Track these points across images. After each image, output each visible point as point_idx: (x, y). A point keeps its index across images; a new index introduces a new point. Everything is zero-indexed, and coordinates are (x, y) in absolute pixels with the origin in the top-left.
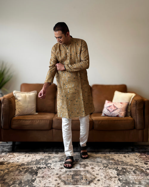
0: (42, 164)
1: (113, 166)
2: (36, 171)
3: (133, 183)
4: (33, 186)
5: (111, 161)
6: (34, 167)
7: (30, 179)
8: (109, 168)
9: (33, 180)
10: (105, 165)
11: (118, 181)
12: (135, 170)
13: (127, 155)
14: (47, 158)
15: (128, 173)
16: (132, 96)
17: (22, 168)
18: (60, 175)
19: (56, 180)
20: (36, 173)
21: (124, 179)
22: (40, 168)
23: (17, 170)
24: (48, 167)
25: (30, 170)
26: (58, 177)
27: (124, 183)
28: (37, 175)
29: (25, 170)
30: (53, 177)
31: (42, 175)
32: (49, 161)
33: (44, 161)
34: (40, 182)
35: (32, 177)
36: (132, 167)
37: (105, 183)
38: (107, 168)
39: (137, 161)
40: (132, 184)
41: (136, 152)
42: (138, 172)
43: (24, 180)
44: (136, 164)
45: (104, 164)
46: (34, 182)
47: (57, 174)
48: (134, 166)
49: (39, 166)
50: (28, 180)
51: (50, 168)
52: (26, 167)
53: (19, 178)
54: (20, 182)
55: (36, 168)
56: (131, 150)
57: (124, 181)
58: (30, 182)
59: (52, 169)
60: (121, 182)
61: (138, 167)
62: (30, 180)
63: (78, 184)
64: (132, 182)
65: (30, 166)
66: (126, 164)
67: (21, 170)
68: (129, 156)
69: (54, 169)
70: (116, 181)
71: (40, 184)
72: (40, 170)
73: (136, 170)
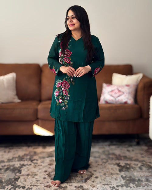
0: (27, 160)
1: (114, 162)
2: (19, 168)
3: (139, 180)
4: (17, 185)
5: (111, 156)
6: (17, 164)
8: (109, 164)
9: (17, 178)
10: (105, 161)
11: (120, 178)
12: (141, 165)
13: (130, 149)
14: (32, 154)
15: (132, 170)
17: (2, 166)
18: (50, 173)
19: (45, 178)
20: (20, 171)
21: (128, 176)
22: (23, 165)
24: (34, 163)
25: (12, 168)
26: (47, 175)
27: (128, 180)
28: (20, 173)
29: (6, 167)
30: (40, 175)
31: (27, 173)
32: (35, 157)
33: (28, 157)
34: (25, 181)
35: (15, 175)
36: (137, 163)
37: (104, 180)
38: (107, 164)
39: (143, 156)
40: (137, 181)
41: (142, 145)
42: (144, 168)
43: (5, 179)
44: (142, 159)
45: (102, 159)
46: (17, 181)
47: (46, 171)
48: (140, 161)
49: (22, 163)
50: (10, 179)
51: (37, 165)
52: (7, 164)
55: (19, 165)
56: (135, 143)
57: (127, 178)
58: (13, 182)
59: (39, 165)
60: (124, 179)
61: (144, 163)
62: (13, 179)
63: (72, 182)
64: (137, 179)
65: (11, 163)
66: (130, 159)
68: (133, 151)
69: (41, 165)
70: (118, 178)
71: (25, 183)
72: (24, 167)
73: (143, 166)
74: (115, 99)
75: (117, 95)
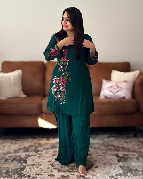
0: (32, 151)
1: (113, 153)
2: (24, 159)
3: (136, 170)
4: (23, 174)
5: (110, 147)
6: (23, 155)
7: (19, 167)
8: (108, 155)
9: (22, 168)
10: (104, 152)
11: (118, 168)
12: (138, 156)
13: (128, 140)
14: (37, 145)
15: (130, 160)
16: (136, 73)
17: (9, 157)
18: (53, 163)
19: (48, 168)
20: (25, 161)
21: (126, 166)
22: (29, 156)
23: (3, 158)
24: (39, 154)
25: (18, 158)
26: (51, 165)
27: (126, 170)
28: (26, 163)
29: (13, 158)
30: (44, 165)
31: (32, 163)
32: (39, 149)
33: (33, 148)
34: (31, 171)
35: (21, 165)
36: (134, 154)
37: (104, 170)
38: (106, 154)
39: (140, 147)
40: (134, 171)
41: (139, 137)
42: (141, 159)
43: (11, 169)
44: (139, 150)
45: (102, 150)
46: (23, 171)
47: (50, 162)
48: (137, 152)
49: (27, 153)
50: (17, 169)
51: (41, 156)
52: (13, 155)
53: (6, 167)
54: (7, 171)
55: (24, 156)
56: (132, 135)
57: (125, 168)
58: (19, 171)
59: (43, 156)
60: (122, 169)
61: (141, 153)
62: (19, 169)
63: (74, 172)
64: (134, 168)
65: (18, 154)
66: (128, 150)
67: (8, 158)
68: (130, 142)
69: (45, 156)
70: (117, 168)
71: (30, 172)
72: (30, 158)
73: (139, 156)
74: (114, 94)
75: (116, 91)
